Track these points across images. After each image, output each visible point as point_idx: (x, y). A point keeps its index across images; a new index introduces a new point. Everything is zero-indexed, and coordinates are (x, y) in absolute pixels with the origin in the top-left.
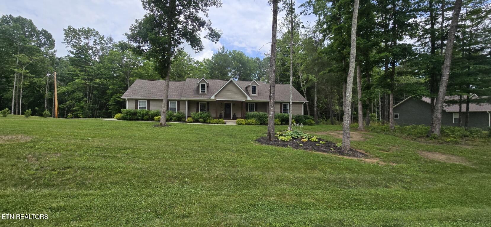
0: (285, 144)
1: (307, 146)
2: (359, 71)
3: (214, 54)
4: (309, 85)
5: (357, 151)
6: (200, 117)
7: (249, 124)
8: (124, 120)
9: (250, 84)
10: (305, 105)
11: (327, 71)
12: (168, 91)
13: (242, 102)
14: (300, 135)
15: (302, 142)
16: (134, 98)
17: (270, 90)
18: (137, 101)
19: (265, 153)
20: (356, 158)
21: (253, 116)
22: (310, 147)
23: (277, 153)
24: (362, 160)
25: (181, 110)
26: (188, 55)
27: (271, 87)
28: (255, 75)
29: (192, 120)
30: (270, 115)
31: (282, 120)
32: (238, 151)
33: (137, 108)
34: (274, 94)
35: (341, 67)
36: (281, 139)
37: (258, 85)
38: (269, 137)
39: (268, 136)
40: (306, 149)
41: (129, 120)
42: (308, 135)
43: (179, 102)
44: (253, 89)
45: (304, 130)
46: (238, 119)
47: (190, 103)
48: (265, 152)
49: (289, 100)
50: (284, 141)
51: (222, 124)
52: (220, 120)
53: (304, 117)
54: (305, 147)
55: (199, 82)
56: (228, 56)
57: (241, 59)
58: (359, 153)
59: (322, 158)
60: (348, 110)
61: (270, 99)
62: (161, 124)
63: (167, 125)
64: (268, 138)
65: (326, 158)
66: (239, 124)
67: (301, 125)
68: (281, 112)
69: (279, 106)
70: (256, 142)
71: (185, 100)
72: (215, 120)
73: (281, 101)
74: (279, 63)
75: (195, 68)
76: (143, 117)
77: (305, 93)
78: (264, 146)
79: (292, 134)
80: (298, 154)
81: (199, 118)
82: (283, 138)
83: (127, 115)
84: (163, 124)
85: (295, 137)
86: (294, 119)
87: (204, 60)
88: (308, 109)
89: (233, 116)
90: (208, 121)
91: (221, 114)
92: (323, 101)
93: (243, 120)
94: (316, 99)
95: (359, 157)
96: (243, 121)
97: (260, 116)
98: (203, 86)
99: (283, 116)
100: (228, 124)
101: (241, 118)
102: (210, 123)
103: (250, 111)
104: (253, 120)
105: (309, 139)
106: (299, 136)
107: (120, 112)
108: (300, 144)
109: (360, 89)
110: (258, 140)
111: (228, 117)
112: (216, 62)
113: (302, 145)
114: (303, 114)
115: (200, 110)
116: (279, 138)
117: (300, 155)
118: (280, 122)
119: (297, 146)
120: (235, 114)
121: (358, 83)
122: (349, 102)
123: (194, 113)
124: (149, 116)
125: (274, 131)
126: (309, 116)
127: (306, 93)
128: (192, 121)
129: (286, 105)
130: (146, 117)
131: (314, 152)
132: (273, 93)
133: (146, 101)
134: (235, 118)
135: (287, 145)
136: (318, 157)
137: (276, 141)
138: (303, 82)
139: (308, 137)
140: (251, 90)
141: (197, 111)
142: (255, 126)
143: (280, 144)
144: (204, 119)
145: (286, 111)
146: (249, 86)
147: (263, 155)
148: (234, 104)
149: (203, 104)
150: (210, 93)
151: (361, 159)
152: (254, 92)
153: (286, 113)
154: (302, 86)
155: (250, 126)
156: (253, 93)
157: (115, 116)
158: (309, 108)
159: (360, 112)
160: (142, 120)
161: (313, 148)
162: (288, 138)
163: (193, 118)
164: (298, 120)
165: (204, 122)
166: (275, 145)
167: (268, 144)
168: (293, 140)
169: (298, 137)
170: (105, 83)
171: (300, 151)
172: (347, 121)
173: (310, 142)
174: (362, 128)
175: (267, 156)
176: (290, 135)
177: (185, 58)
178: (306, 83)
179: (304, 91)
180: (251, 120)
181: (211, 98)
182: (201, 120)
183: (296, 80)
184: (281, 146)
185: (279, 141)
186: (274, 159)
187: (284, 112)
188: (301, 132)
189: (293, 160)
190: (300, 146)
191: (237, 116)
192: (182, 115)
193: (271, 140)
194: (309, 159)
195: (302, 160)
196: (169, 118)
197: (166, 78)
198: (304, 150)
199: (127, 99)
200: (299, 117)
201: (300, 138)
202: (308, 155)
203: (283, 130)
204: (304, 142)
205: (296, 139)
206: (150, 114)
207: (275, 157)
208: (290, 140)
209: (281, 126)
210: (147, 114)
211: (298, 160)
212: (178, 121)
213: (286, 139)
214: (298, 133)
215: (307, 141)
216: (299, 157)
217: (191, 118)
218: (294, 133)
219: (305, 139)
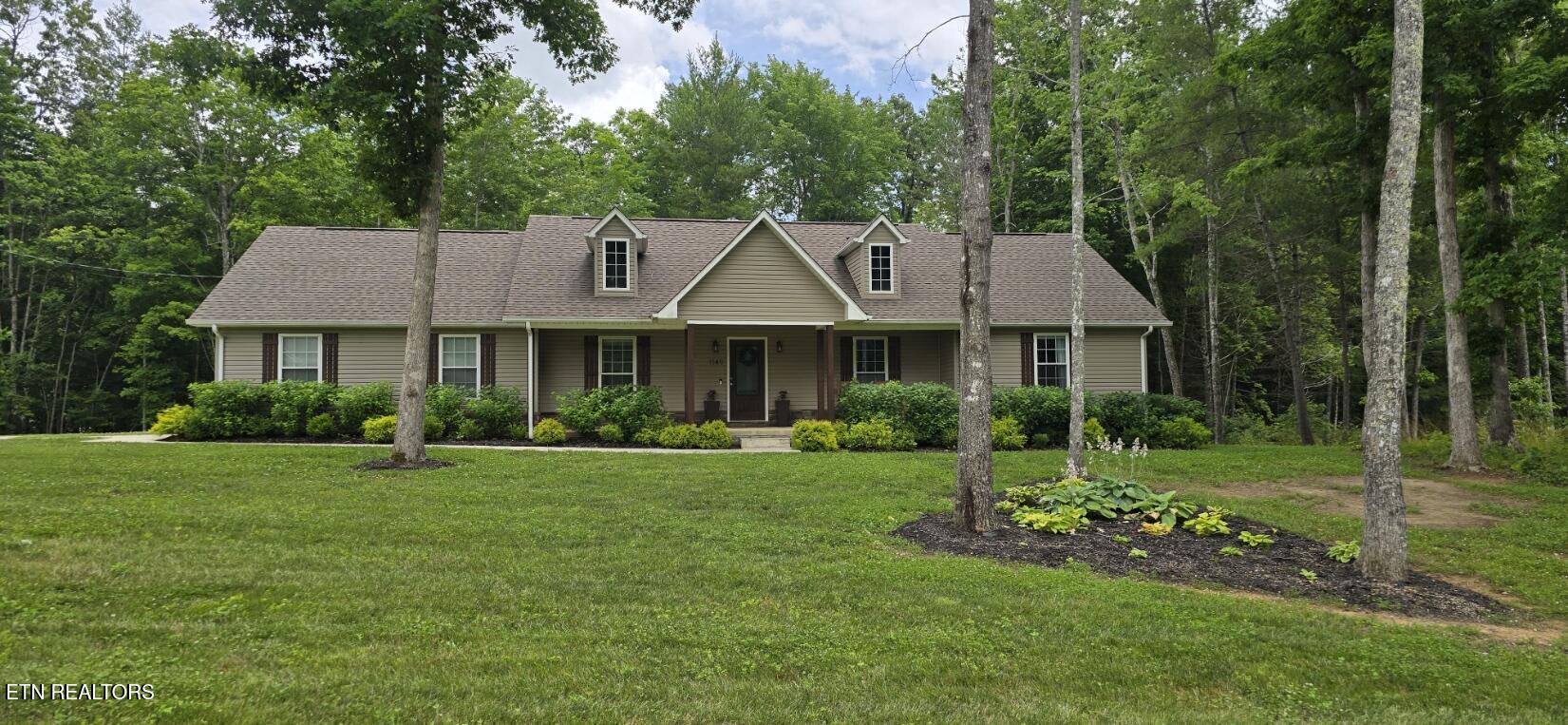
0: (1050, 548)
1: (1170, 558)
2: (1444, 151)
3: (669, 87)
4: (1170, 236)
5: (1448, 586)
6: (606, 415)
7: (860, 447)
8: (204, 439)
9: (861, 240)
10: (1154, 340)
11: (1271, 160)
12: (431, 281)
13: (820, 333)
14: (1134, 500)
15: (1146, 540)
16: (256, 322)
17: (967, 264)
18: (269, 337)
19: (945, 600)
20: (1443, 625)
21: (876, 406)
22: (1189, 565)
23: (1009, 600)
24: (1476, 634)
25: (504, 382)
26: (536, 95)
27: (972, 252)
28: (886, 190)
29: (561, 431)
30: (970, 398)
31: (1030, 422)
32: (802, 588)
33: (269, 373)
34: (984, 285)
35: (1343, 135)
36: (1030, 524)
37: (903, 240)
38: (967, 516)
39: (959, 507)
40: (1165, 576)
41: (230, 439)
42: (1175, 499)
43: (490, 338)
44: (875, 263)
45: (1151, 474)
46: (801, 424)
47: (549, 341)
48: (948, 593)
49: (1070, 319)
50: (1046, 533)
51: (720, 447)
52: (708, 427)
53: (1154, 403)
54: (1162, 565)
55: (592, 234)
56: (743, 93)
57: (812, 107)
58: (1460, 593)
59: (1258, 622)
60: (1392, 362)
61: (967, 312)
62: (399, 459)
63: (432, 464)
64: (959, 518)
65: (1279, 624)
66: (811, 446)
67: (1135, 448)
68: (1027, 380)
69: (1013, 349)
70: (898, 538)
71: (523, 330)
72: (683, 430)
73: (1023, 323)
74: (1013, 125)
75: (577, 162)
76: (302, 419)
77: (1151, 274)
78: (941, 563)
79: (1088, 499)
80: (1126, 606)
81: (598, 423)
82: (1040, 519)
83: (220, 411)
84: (410, 454)
85: (1105, 513)
86: (1095, 415)
87: (617, 120)
88: (1171, 363)
89: (777, 403)
90: (647, 434)
91: (712, 394)
92: (1253, 317)
93: (827, 423)
94: (1213, 305)
95: (1462, 616)
96: (829, 431)
97: (913, 403)
98: (616, 252)
99: (1038, 402)
100: (749, 446)
101: (819, 415)
102: (655, 444)
103: (861, 379)
104: (879, 427)
105: (1180, 520)
106: (1126, 506)
107: (183, 399)
108: (1136, 552)
109: (1450, 249)
110: (908, 532)
111: (747, 410)
112: (684, 130)
113: (1144, 554)
114: (1144, 389)
115: (606, 380)
116: (1017, 515)
117: (1133, 606)
118: (1020, 432)
119: (1115, 562)
120: (783, 394)
121: (1440, 219)
122: (1395, 319)
123: (573, 397)
124: (337, 418)
125: (990, 481)
126: (1176, 398)
127: (1158, 280)
128: (563, 436)
129: (1052, 344)
130: (317, 422)
131: (1208, 593)
132: (981, 284)
133: (320, 337)
134: (784, 416)
135: (1063, 554)
136: (1233, 618)
137: (1001, 534)
138: (1140, 220)
139: (1174, 511)
140: (863, 269)
141: (590, 382)
142: (888, 455)
143: (1025, 550)
144: (623, 427)
145: (1053, 376)
146: (858, 247)
147: (938, 610)
148: (779, 344)
149: (617, 346)
150: (654, 290)
151: (1473, 626)
152: (881, 278)
153: (1051, 383)
154: (1134, 239)
155: (863, 457)
156: (876, 286)
157: (156, 421)
158: (1177, 358)
159: (1457, 372)
160: (300, 435)
161: (1203, 568)
162: (1067, 518)
163: (569, 422)
164: (1118, 421)
165: (627, 441)
166: (997, 554)
167: (962, 550)
168: (1092, 530)
169: (1119, 511)
170: (102, 245)
171: (1134, 588)
172: (1388, 422)
173: (1186, 537)
174: (1471, 458)
175: (957, 615)
176: (1079, 501)
177: (520, 110)
178: (1156, 224)
179: (1150, 268)
180: (870, 427)
181: (661, 315)
182: (610, 429)
183: (1102, 210)
184: (1031, 560)
185: (1018, 536)
186: (993, 631)
187: (1041, 382)
188: (1134, 486)
189: (1097, 634)
190: (1133, 559)
191: (796, 405)
192: (510, 409)
193: (978, 528)
194: (1184, 631)
195: (1144, 633)
196: (441, 425)
197: (422, 216)
198: (1155, 583)
199: (220, 329)
200: (1122, 403)
201: (1133, 516)
202: (1180, 609)
203: (1037, 475)
204: (1155, 538)
205: (1112, 520)
206: (338, 403)
207: (1000, 619)
208: (1078, 531)
209: (1026, 453)
210: (324, 406)
211: (1125, 635)
212: (490, 439)
213: (1056, 523)
214: (1120, 488)
215: (1170, 535)
216: (1128, 618)
217: (555, 423)
218: (1099, 493)
219: (1159, 519)
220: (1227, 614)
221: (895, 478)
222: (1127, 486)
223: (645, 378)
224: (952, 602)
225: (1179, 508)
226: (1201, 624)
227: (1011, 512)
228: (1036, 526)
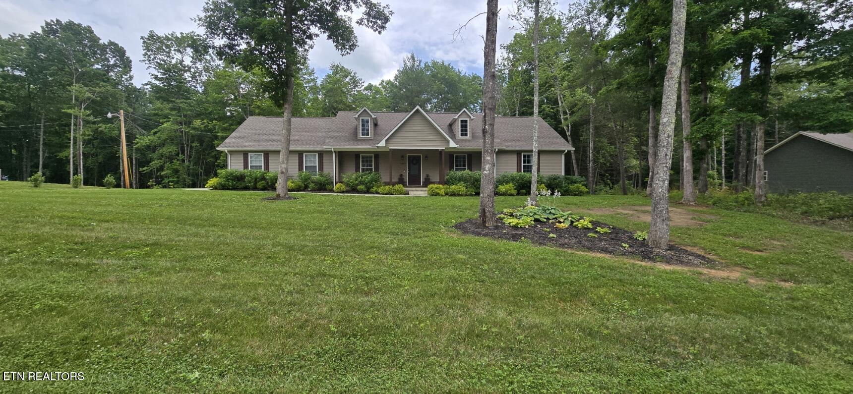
0: (516, 233)
1: (566, 238)
2: (686, 77)
3: (398, 71)
4: (575, 118)
5: (687, 251)
6: (360, 182)
7: (453, 194)
8: (223, 189)
9: (456, 117)
10: (568, 155)
11: (615, 86)
13: (440, 152)
14: (554, 214)
15: (557, 230)
16: (240, 149)
18: (245, 154)
19: (461, 256)
20: (686, 269)
21: (460, 179)
22: (574, 241)
23: (491, 256)
24: (701, 274)
25: (326, 171)
26: (352, 74)
27: (487, 111)
28: (474, 107)
29: (344, 187)
30: (485, 172)
31: (519, 186)
33: (246, 166)
35: (643, 75)
36: (510, 223)
37: (472, 117)
38: (483, 220)
39: (479, 216)
40: (562, 245)
41: (232, 189)
42: (571, 214)
43: (321, 154)
44: (462, 126)
45: (563, 205)
46: (431, 186)
47: (343, 157)
49: (533, 146)
50: (515, 227)
51: (401, 194)
52: (397, 187)
53: (567, 179)
54: (562, 241)
55: (357, 116)
56: (422, 71)
57: (447, 77)
58: (692, 254)
59: (602, 267)
60: (666, 155)
61: (484, 136)
62: (278, 196)
63: (290, 198)
64: (480, 221)
65: (611, 268)
66: (434, 194)
67: (556, 194)
68: (519, 170)
69: (514, 158)
70: (454, 229)
71: (331, 151)
72: (387, 187)
73: (517, 149)
74: (520, 79)
75: (367, 98)
76: (256, 182)
77: (568, 133)
79: (535, 214)
80: (542, 259)
82: (514, 221)
83: (228, 180)
84: (282, 195)
85: (541, 219)
86: (544, 183)
87: (381, 84)
88: (575, 166)
89: (425, 179)
90: (374, 189)
91: (401, 175)
92: (606, 150)
93: (441, 186)
94: (591, 145)
95: (694, 265)
96: (442, 189)
97: (474, 178)
98: (365, 123)
99: (522, 178)
100: (412, 194)
101: (439, 183)
102: (377, 193)
103: (457, 170)
104: (460, 187)
105: (572, 222)
106: (551, 217)
107: (216, 175)
108: (551, 235)
109: (687, 117)
110: (458, 226)
111: (414, 181)
112: (403, 84)
113: (555, 236)
114: (563, 174)
115: (362, 170)
116: (505, 220)
117: (546, 259)
118: (515, 189)
119: (542, 239)
120: (427, 176)
121: (683, 105)
122: (669, 136)
123: (351, 175)
124: (268, 183)
125: (493, 206)
126: (576, 177)
127: (571, 135)
128: (345, 190)
129: (528, 157)
130: (260, 184)
131: (581, 253)
132: (491, 124)
133: (263, 154)
134: (427, 183)
135: (521, 235)
136: (591, 266)
137: (497, 227)
138: (565, 113)
139: (570, 219)
140: (458, 128)
141: (357, 169)
142: (463, 197)
143: (505, 234)
144: (366, 187)
145: (528, 169)
146: (455, 121)
147: (455, 261)
148: (426, 157)
149: (366, 157)
150: (377, 137)
151: (700, 270)
152: (464, 132)
153: (528, 171)
154: (562, 120)
155: (453, 198)
156: (462, 135)
157: (207, 183)
158: (578, 165)
159: (687, 166)
160: (255, 188)
161: (580, 242)
162: (524, 221)
163: (347, 185)
164: (552, 185)
165: (368, 192)
166: (492, 236)
167: (478, 234)
168: (535, 226)
169: (548, 219)
170: (210, 126)
171: (548, 251)
172: (663, 181)
173: (574, 229)
174: (691, 199)
175: (464, 263)
176: (531, 214)
177: (347, 80)
178: (571, 114)
179: (568, 131)
180: (457, 187)
181: (378, 145)
182: (361, 187)
183: (552, 110)
184: (506, 238)
185: (503, 228)
186: (479, 271)
187: (524, 171)
188: (554, 209)
189: (526, 273)
190: (550, 238)
191: (432, 180)
192: (327, 180)
193: (487, 225)
194: (567, 272)
195: (549, 272)
196: (303, 185)
197: (285, 106)
198: (558, 249)
199: (229, 151)
200: (554, 179)
201: (553, 220)
202: (567, 261)
203: (518, 204)
204: (561, 229)
205: (544, 222)
206: (268, 177)
207: (483, 265)
208: (529, 226)
209: (516, 197)
210: (263, 178)
211: (540, 274)
212: (320, 190)
213: (520, 223)
214: (549, 210)
215: (567, 228)
216: (542, 265)
217: (342, 185)
218: (540, 211)
219: (564, 222)
220: (587, 264)
221: (462, 206)
222: (552, 209)
223: (377, 169)
224: (464, 257)
225: (572, 217)
226: (575, 268)
227: (504, 218)
228: (511, 225)
